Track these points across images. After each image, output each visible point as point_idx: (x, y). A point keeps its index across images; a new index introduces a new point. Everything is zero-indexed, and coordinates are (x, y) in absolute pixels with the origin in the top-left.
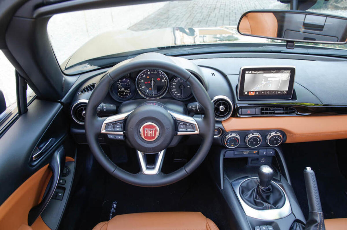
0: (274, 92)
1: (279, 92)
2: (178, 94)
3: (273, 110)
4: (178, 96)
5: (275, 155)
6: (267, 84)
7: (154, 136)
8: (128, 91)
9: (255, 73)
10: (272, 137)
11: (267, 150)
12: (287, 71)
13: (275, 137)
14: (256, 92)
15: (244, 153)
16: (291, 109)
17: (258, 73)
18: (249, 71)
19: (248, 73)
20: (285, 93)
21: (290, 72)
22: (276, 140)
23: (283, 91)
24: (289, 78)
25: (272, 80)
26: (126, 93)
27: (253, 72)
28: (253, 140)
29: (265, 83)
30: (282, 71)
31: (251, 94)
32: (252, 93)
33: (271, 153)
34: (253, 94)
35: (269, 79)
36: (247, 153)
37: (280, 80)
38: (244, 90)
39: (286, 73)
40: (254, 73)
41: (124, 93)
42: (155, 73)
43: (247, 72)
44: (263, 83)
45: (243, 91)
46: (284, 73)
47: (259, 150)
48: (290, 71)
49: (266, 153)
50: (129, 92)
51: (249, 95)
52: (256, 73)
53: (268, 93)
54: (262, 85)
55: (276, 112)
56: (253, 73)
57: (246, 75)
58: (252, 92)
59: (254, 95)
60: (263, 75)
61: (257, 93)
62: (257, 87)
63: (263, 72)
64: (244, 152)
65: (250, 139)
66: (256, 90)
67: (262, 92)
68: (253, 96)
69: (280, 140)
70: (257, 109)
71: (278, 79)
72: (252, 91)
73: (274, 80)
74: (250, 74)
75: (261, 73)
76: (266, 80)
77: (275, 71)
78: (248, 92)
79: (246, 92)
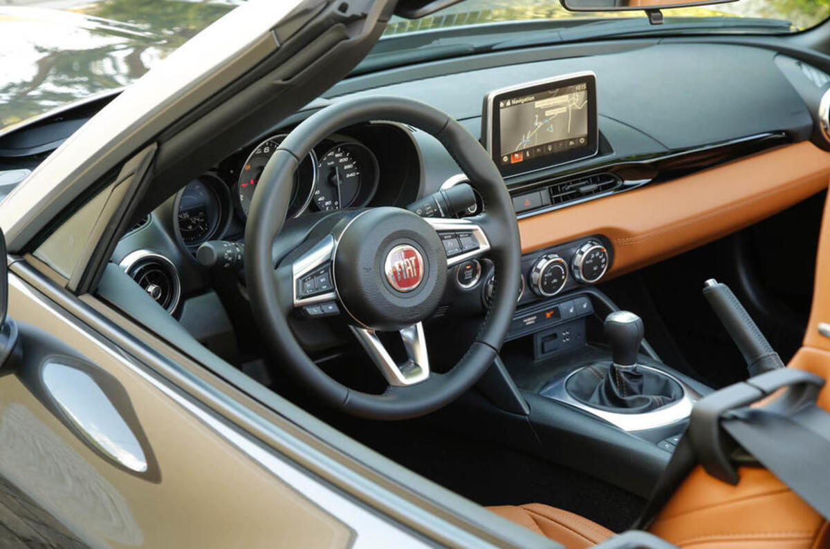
0: (561, 144)
1: (571, 143)
2: (327, 203)
3: (571, 189)
4: (327, 208)
5: (593, 312)
6: (545, 126)
7: (415, 274)
8: (198, 220)
9: (518, 104)
10: (588, 257)
11: (575, 300)
12: (578, 87)
13: (593, 256)
14: (524, 151)
15: (527, 324)
16: (608, 177)
17: (525, 103)
18: (505, 101)
19: (505, 106)
20: (582, 141)
21: (585, 88)
22: (597, 261)
23: (579, 138)
24: (586, 101)
25: (553, 115)
26: (194, 226)
27: (514, 102)
28: (550, 274)
29: (541, 124)
30: (570, 87)
31: (517, 160)
32: (516, 155)
33: (585, 306)
34: (519, 159)
35: (548, 113)
36: (533, 322)
37: (567, 110)
38: (502, 152)
39: (578, 91)
40: (516, 105)
41: (190, 227)
42: (265, 152)
43: (502, 104)
44: (537, 127)
45: (500, 154)
47: (557, 305)
48: (584, 86)
49: (575, 310)
50: (202, 220)
51: (512, 162)
52: (520, 103)
53: (550, 149)
54: (535, 131)
55: (583, 189)
56: (514, 105)
57: (502, 111)
58: (516, 153)
59: (521, 160)
60: (534, 106)
61: (528, 154)
62: (525, 138)
63: (533, 98)
64: (525, 321)
65: (545, 272)
66: (524, 148)
67: (538, 150)
68: (521, 162)
69: (603, 260)
70: (542, 192)
71: (563, 110)
72: (516, 150)
73: (556, 114)
74: (509, 106)
75: (529, 101)
76: (542, 118)
77: (557, 90)
78: (509, 156)
79: (505, 157)
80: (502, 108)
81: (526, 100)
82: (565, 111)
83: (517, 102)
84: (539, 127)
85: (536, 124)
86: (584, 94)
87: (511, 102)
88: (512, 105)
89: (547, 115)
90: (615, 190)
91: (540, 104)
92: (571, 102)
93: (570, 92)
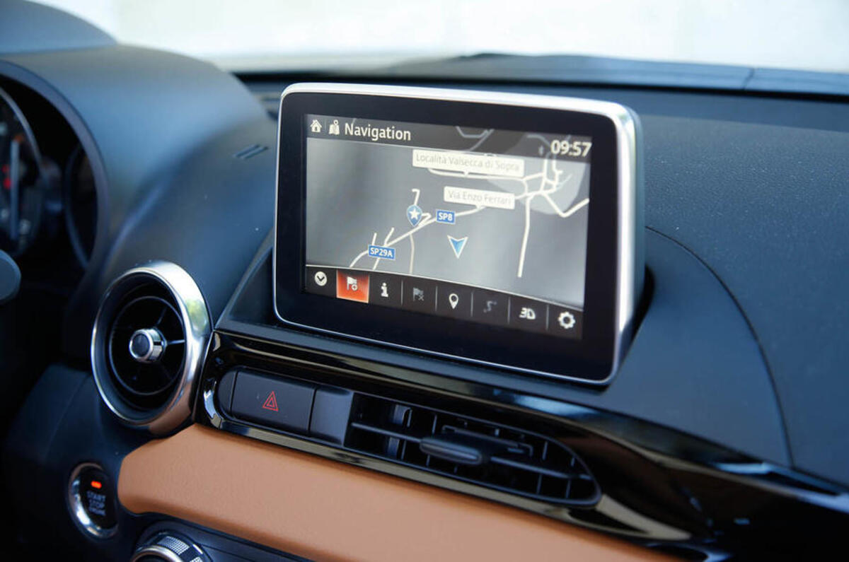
0: (489, 305)
1: (527, 314)
6: (438, 230)
9: (361, 138)
12: (561, 145)
14: (376, 278)
16: (557, 459)
17: (381, 140)
18: (325, 119)
19: (324, 134)
23: (557, 310)
24: (587, 201)
25: (469, 207)
27: (350, 129)
29: (427, 220)
30: (531, 136)
32: (350, 280)
34: (358, 293)
35: (451, 194)
37: (520, 205)
38: (309, 256)
39: (560, 157)
40: (354, 138)
43: (314, 125)
44: (415, 222)
45: (303, 259)
46: (547, 154)
52: (368, 139)
53: (454, 304)
54: (410, 233)
56: (349, 137)
58: (354, 273)
60: (409, 160)
61: (385, 292)
62: (380, 241)
63: (406, 134)
66: (374, 269)
67: (416, 292)
71: (506, 201)
72: (354, 267)
73: (480, 205)
74: (333, 137)
75: (395, 141)
76: (433, 202)
77: (486, 133)
78: (331, 273)
79: (320, 274)
80: (317, 135)
81: (386, 133)
82: (511, 206)
83: (364, 132)
84: (422, 224)
85: (414, 214)
86: (580, 171)
87: (342, 129)
88: (343, 136)
89: (447, 198)
90: (575, 512)
91: (426, 158)
92: (534, 185)
93: (530, 151)
